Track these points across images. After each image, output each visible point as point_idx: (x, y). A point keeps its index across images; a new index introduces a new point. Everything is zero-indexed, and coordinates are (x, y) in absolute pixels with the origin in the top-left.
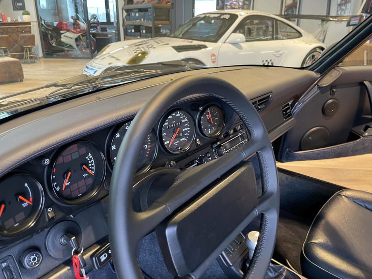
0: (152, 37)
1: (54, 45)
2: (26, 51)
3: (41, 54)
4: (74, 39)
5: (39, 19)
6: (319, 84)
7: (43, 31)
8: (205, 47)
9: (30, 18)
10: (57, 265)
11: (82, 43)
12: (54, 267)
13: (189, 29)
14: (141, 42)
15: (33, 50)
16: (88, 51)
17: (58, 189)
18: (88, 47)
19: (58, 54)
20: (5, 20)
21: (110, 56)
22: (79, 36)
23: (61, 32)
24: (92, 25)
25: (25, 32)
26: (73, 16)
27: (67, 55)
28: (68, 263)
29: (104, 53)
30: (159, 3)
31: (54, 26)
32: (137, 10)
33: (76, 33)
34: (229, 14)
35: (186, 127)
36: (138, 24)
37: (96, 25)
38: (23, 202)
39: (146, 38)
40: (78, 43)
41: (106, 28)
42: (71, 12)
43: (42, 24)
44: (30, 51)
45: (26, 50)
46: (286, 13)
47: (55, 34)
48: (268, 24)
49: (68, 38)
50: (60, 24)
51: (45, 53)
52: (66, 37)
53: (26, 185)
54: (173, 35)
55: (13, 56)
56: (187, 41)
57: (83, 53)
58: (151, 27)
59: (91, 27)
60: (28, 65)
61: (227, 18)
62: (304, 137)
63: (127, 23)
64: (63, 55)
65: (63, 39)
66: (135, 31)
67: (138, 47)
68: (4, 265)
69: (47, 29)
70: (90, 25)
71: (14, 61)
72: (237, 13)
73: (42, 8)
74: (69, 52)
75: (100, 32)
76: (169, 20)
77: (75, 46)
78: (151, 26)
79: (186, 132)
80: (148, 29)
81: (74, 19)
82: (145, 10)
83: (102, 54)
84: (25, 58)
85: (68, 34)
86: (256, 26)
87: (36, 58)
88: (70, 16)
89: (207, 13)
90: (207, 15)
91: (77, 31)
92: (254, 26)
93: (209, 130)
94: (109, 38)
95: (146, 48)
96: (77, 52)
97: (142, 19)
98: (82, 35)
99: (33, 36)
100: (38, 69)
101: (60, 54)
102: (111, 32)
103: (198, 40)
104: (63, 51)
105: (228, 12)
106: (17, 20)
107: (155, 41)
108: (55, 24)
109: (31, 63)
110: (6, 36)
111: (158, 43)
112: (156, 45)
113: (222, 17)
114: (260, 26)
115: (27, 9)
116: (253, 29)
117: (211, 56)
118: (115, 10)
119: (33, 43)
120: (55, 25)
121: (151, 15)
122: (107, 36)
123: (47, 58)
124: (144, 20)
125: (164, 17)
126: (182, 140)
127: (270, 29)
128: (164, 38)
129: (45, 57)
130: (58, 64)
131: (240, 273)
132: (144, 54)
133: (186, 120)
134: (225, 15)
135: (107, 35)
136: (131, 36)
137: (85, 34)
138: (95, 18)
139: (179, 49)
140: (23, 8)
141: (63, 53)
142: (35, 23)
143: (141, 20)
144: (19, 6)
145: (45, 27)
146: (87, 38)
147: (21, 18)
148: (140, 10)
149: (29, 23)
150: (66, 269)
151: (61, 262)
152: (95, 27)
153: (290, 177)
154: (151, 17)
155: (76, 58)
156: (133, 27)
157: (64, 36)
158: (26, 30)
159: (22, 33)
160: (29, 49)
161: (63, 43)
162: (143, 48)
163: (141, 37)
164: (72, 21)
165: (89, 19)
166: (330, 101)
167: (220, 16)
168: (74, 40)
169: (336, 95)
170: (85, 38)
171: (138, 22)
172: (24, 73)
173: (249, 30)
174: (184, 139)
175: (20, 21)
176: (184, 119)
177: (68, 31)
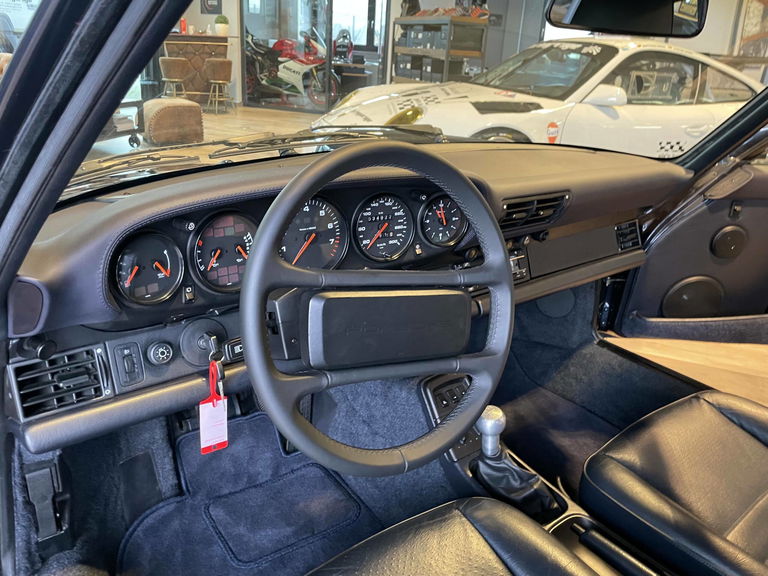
0: (441, 82)
1: (264, 82)
2: (214, 91)
3: (239, 99)
4: (302, 74)
5: (244, 31)
6: (708, 194)
7: (247, 56)
8: (538, 107)
9: (229, 30)
10: (190, 372)
11: (314, 82)
12: (186, 373)
13: (514, 70)
14: (417, 89)
15: (226, 90)
16: (323, 99)
17: (202, 268)
18: (324, 92)
19: (268, 100)
20: (184, 30)
21: (354, 111)
22: (311, 70)
23: (280, 59)
24: (339, 49)
25: (216, 56)
26: (305, 30)
27: (286, 103)
28: (205, 374)
29: (347, 104)
30: (464, 15)
31: (268, 48)
32: (422, 28)
33: (307, 64)
34: (599, 45)
35: (401, 224)
36: (420, 53)
37: (345, 50)
38: (159, 270)
39: (431, 81)
40: (308, 83)
41: (362, 58)
42: (302, 23)
43: (248, 42)
44: (220, 91)
45: (215, 87)
46: (742, 52)
47: (268, 63)
48: (686, 73)
49: (290, 71)
50: (280, 43)
51: (247, 96)
52: (288, 69)
53: (165, 252)
54: (482, 81)
55: (190, 98)
56: (504, 93)
57: (313, 100)
58: (443, 61)
59: (337, 54)
60: (213, 115)
61: (595, 53)
62: (670, 292)
63: (400, 50)
64: (278, 103)
65: (282, 74)
66: (412, 68)
67: (408, 98)
68: (126, 352)
69: (256, 53)
70: (335, 50)
71: (188, 107)
72: (616, 45)
73: (251, 11)
74: (291, 99)
75: (351, 64)
76: (480, 50)
77: (301, 88)
78: (443, 58)
79: (400, 231)
80: (438, 65)
81: (305, 37)
82: (436, 28)
83: (343, 106)
84: (211, 102)
85: (291, 64)
86: (656, 74)
87: (229, 105)
88: (299, 31)
89: (557, 41)
90: (556, 45)
91: (308, 60)
92: (651, 73)
93: (441, 235)
94: (365, 78)
95: (423, 102)
96: (304, 99)
97: (429, 45)
98: (316, 67)
99: (229, 64)
100: (231, 126)
101: (273, 100)
102: (371, 64)
103: (528, 94)
104: (278, 95)
105: (598, 42)
106: (205, 32)
107: (443, 90)
108: (272, 43)
109: (221, 112)
110: (184, 59)
111: (448, 94)
112: (442, 97)
113: (585, 50)
114: (665, 74)
115: (224, 12)
116: (649, 79)
117: (549, 126)
118: (384, 23)
119: (228, 78)
120: (271, 46)
121: (445, 38)
122: (364, 73)
123: (248, 106)
124: (431, 47)
125: (471, 44)
126: (391, 242)
127: (689, 82)
128: (464, 84)
129: (245, 105)
130: (266, 119)
131: (466, 474)
132: (417, 112)
133: (401, 213)
134: (591, 47)
135: (362, 71)
136: (404, 76)
137: (323, 65)
138: (345, 37)
139: (484, 108)
140: (217, 9)
141: (280, 100)
142: (236, 40)
143: (425, 47)
144: (211, 6)
145: (253, 49)
146: (324, 74)
147: (213, 29)
148: (427, 28)
149: (225, 39)
150: (200, 381)
151: (196, 370)
152: (344, 53)
153: (627, 363)
154: (445, 42)
155: (301, 110)
156: (409, 58)
157: (284, 67)
158: (217, 51)
159: (211, 55)
160: (220, 87)
161: (281, 80)
162: (417, 100)
163: (421, 79)
164: (301, 39)
165: (334, 39)
166: (729, 229)
167: (581, 49)
168: (300, 77)
169: (741, 218)
170: (321, 74)
171: (419, 50)
172: (205, 131)
173: (640, 81)
174: (395, 241)
175: (209, 33)
176: (398, 210)
177: (293, 57)
